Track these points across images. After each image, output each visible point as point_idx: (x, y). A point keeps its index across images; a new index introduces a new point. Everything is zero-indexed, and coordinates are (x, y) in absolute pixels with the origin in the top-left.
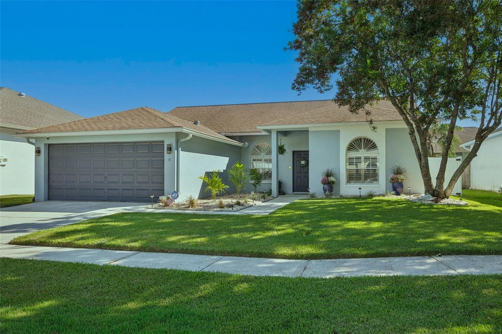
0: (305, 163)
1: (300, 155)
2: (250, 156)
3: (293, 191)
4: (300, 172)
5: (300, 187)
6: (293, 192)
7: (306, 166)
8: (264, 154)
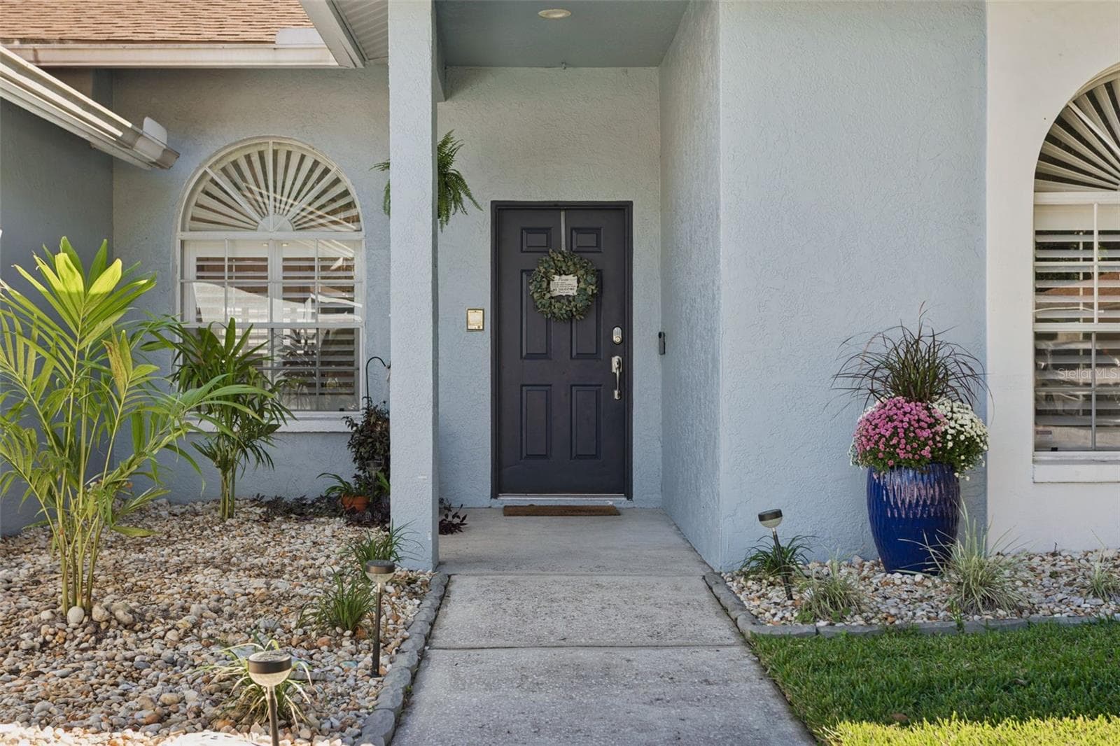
0: (580, 290)
1: (546, 231)
2: (180, 235)
3: (497, 490)
4: (546, 356)
5: (545, 456)
6: (495, 495)
7: (585, 311)
8: (284, 221)
